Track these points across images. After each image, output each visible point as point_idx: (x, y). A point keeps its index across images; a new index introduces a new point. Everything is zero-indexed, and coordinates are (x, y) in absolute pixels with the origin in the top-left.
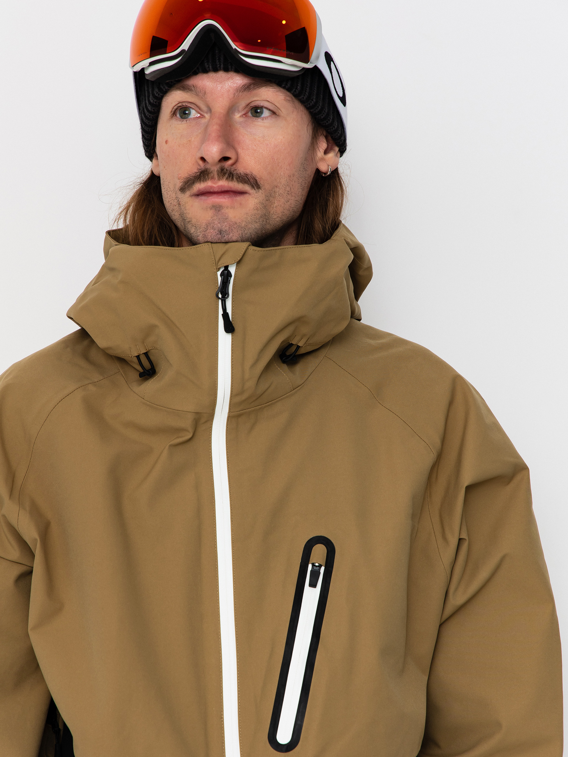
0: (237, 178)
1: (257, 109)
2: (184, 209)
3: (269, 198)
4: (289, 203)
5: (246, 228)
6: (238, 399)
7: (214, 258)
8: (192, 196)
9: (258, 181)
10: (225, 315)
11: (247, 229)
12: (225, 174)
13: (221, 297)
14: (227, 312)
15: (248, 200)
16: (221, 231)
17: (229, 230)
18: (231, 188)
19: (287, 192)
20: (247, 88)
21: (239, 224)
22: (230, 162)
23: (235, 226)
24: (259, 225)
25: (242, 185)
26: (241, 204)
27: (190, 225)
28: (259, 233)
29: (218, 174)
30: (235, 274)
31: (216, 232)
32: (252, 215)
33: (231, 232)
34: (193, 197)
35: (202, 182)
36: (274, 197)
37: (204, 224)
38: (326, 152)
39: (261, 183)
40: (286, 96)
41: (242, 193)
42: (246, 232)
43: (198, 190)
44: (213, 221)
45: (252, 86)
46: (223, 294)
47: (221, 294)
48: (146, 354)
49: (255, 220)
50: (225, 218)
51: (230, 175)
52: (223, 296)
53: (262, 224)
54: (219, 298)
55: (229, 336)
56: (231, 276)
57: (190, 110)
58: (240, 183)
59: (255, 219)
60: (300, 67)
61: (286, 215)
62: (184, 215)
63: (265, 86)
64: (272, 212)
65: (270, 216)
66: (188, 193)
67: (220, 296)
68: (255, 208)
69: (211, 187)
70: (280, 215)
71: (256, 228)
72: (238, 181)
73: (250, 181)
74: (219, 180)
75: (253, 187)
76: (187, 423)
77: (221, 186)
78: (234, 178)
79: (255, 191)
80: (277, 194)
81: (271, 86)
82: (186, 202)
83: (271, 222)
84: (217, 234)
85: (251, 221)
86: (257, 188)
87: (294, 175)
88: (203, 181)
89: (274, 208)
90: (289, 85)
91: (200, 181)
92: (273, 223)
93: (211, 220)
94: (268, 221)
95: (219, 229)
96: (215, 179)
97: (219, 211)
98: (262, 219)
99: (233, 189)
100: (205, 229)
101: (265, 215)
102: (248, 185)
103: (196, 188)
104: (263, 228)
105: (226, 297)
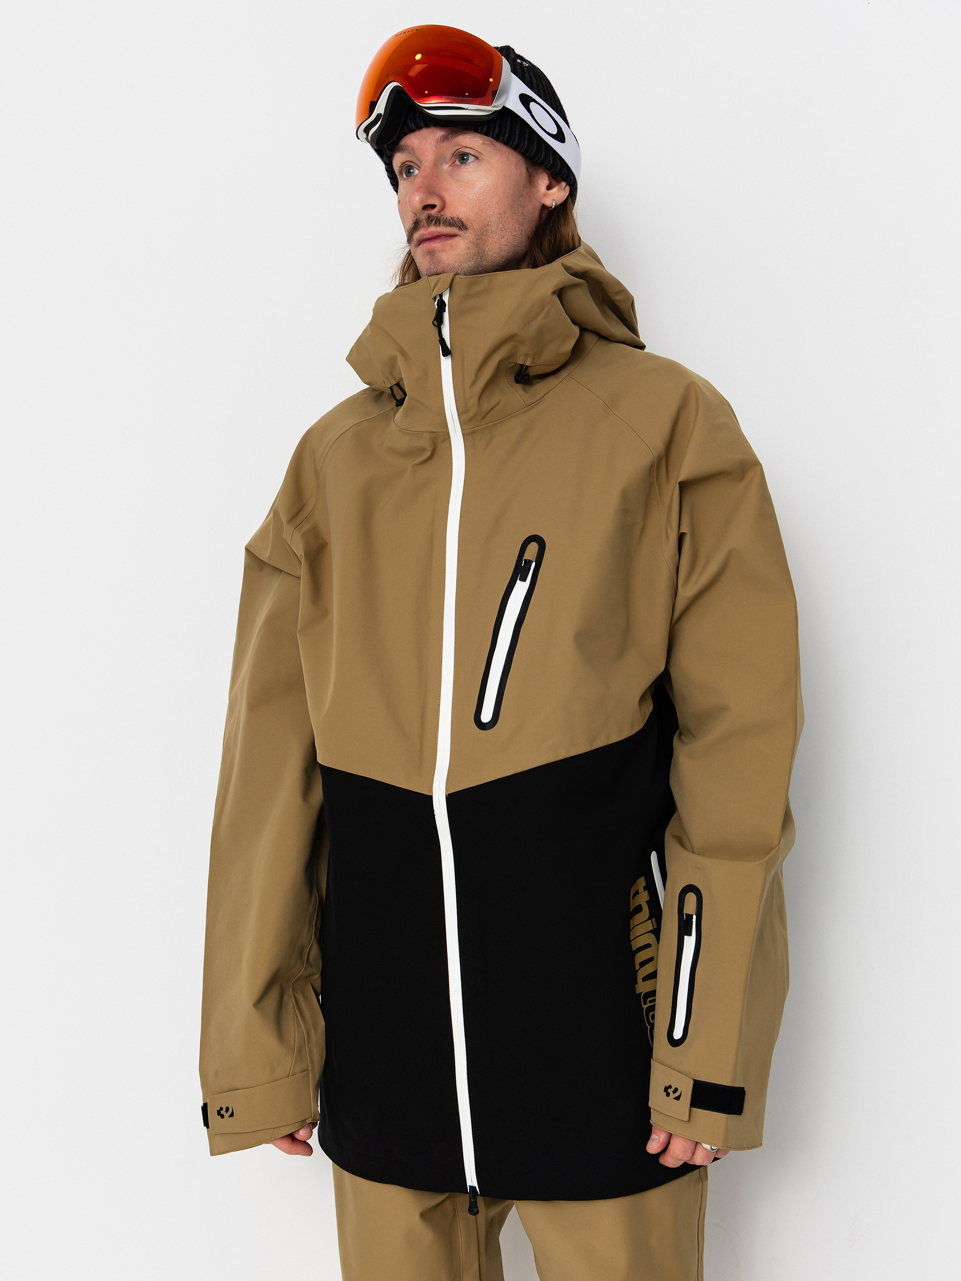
0: (445, 223)
1: (464, 157)
3: (481, 237)
4: (505, 239)
5: (459, 268)
6: (466, 417)
7: (430, 289)
8: (415, 246)
9: (464, 222)
10: (442, 340)
12: (432, 221)
14: (443, 337)
15: (459, 241)
18: (441, 232)
19: (499, 229)
20: (445, 138)
21: (452, 265)
22: (436, 210)
23: (448, 268)
25: (451, 228)
26: (453, 246)
29: (427, 221)
30: (449, 302)
32: (464, 255)
34: (417, 247)
35: (419, 231)
36: (486, 235)
37: (425, 270)
38: (549, 188)
39: (468, 224)
40: (484, 140)
41: (453, 236)
45: (450, 136)
47: (437, 321)
48: (398, 384)
50: (439, 261)
51: (438, 221)
52: (439, 323)
56: (445, 305)
57: (413, 169)
58: (448, 227)
59: (468, 258)
60: (489, 111)
63: (462, 134)
64: (487, 249)
65: (486, 253)
66: (412, 244)
67: (436, 325)
68: (466, 248)
69: (424, 234)
70: (497, 251)
72: (446, 225)
73: (457, 224)
75: (460, 229)
76: (424, 442)
77: (432, 232)
78: (442, 223)
79: (464, 233)
80: (489, 232)
81: (468, 133)
83: (488, 258)
86: (465, 229)
87: (505, 213)
89: (489, 246)
90: (485, 130)
91: (416, 231)
92: (490, 259)
93: (429, 265)
96: (426, 226)
97: (433, 255)
99: (443, 234)
101: (479, 253)
102: (457, 228)
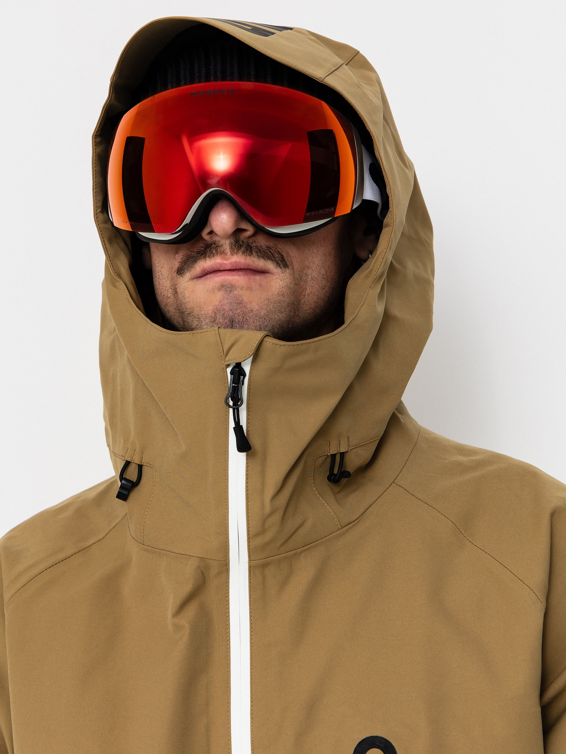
0: (257, 251)
2: (183, 298)
3: (299, 281)
5: (265, 318)
6: (259, 541)
7: (222, 350)
8: (192, 279)
9: (284, 256)
10: (238, 429)
11: (267, 320)
12: (241, 247)
13: (232, 405)
14: (241, 424)
15: (270, 281)
16: (233, 321)
17: (243, 320)
18: (249, 265)
19: (321, 275)
21: (256, 312)
22: (247, 234)
23: (250, 315)
24: (284, 316)
25: (264, 261)
26: (260, 285)
27: (191, 318)
28: (285, 326)
29: (231, 248)
30: (250, 373)
31: (226, 323)
32: (275, 302)
33: (245, 324)
34: (195, 280)
35: (208, 259)
36: (306, 282)
37: (210, 312)
39: (288, 261)
41: (263, 272)
42: (266, 323)
43: (202, 270)
44: (222, 307)
46: (234, 400)
47: (232, 400)
49: (279, 309)
50: (238, 302)
51: (248, 248)
52: (235, 403)
53: (289, 315)
54: (230, 406)
55: (243, 455)
56: (244, 375)
58: (261, 259)
59: (280, 307)
61: (320, 307)
62: (183, 306)
64: (302, 302)
65: (301, 305)
66: (188, 275)
67: (231, 403)
68: (280, 293)
69: (221, 264)
71: (280, 320)
72: (258, 256)
73: (273, 256)
74: (232, 254)
75: (278, 265)
77: (236, 262)
78: (253, 252)
79: (280, 270)
80: (309, 277)
82: (185, 288)
83: (301, 314)
84: (227, 325)
85: (274, 309)
86: (283, 267)
88: (209, 257)
89: (306, 296)
91: (205, 257)
92: (304, 316)
93: (220, 305)
94: (297, 312)
95: (231, 319)
96: (227, 254)
97: (230, 292)
98: (289, 309)
99: (251, 267)
100: (213, 319)
102: (272, 262)
103: (200, 267)
104: (290, 320)
105: (239, 403)
